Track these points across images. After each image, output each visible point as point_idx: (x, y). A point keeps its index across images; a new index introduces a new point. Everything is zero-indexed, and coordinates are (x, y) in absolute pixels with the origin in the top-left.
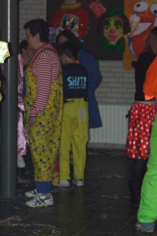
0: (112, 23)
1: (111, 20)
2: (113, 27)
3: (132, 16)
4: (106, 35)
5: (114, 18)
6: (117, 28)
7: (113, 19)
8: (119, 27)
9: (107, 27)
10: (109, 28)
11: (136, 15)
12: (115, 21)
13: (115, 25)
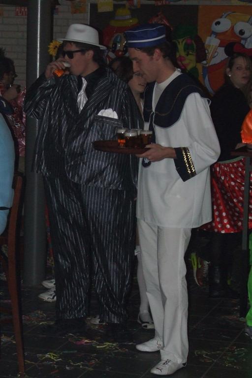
0: (181, 46)
1: (179, 42)
3: (208, 38)
5: (183, 40)
6: (188, 55)
7: (182, 42)
8: (191, 52)
11: (215, 36)
12: (185, 44)
13: (185, 50)
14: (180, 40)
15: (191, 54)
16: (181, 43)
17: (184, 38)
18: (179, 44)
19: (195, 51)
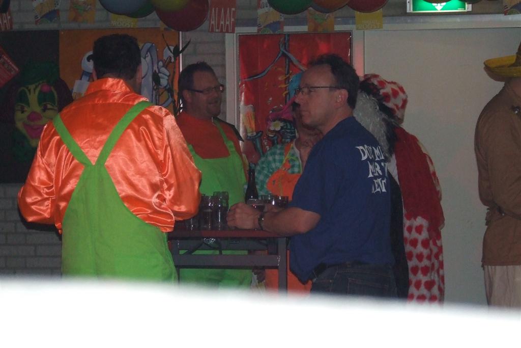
0: (33, 97)
1: (29, 91)
2: (35, 106)
3: (77, 82)
4: (19, 125)
5: (36, 87)
6: (45, 109)
7: (35, 90)
8: (49, 106)
9: (22, 108)
10: (26, 109)
11: (88, 78)
12: (40, 92)
13: (40, 104)
14: (32, 87)
15: (51, 109)
16: (32, 91)
17: (37, 84)
18: (30, 94)
19: (56, 104)
